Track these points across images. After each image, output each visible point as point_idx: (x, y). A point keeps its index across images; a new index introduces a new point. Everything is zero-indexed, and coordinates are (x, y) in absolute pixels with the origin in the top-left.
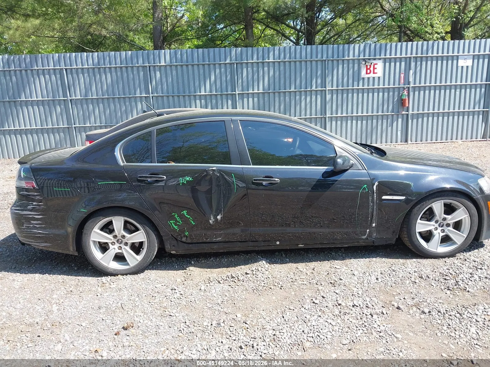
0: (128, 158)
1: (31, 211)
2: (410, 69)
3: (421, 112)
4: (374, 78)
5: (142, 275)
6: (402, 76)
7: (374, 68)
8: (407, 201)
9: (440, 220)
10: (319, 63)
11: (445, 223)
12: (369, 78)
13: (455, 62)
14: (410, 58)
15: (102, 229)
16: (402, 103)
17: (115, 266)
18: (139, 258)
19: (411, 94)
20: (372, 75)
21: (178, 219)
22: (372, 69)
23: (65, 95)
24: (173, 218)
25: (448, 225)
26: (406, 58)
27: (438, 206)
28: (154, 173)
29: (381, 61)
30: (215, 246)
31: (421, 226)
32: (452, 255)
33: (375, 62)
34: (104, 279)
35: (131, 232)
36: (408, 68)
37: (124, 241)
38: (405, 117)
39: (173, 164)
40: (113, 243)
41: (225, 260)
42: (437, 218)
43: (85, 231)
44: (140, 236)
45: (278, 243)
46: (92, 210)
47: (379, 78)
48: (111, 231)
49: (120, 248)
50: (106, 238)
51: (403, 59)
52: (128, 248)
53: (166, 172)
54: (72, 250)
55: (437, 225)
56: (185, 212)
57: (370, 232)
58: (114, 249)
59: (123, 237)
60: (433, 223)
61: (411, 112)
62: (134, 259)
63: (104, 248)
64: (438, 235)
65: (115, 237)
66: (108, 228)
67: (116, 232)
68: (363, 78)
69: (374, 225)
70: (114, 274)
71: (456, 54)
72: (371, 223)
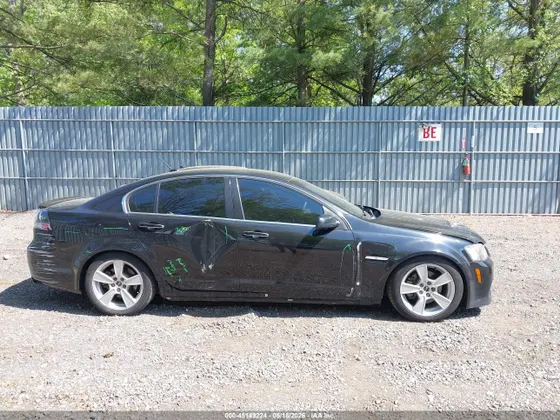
0: (133, 208)
1: (44, 250)
2: (472, 135)
3: (485, 180)
4: (432, 142)
5: (136, 318)
6: (464, 141)
7: (433, 132)
8: (390, 263)
9: (425, 284)
10: (372, 125)
11: (430, 287)
12: (426, 143)
13: (523, 129)
14: (472, 123)
15: (104, 271)
16: (463, 170)
17: (113, 306)
18: (135, 301)
19: (474, 161)
20: (430, 139)
21: (172, 266)
22: (430, 132)
23: (109, 147)
24: (168, 264)
25: (433, 289)
26: (468, 123)
27: (422, 270)
28: (154, 222)
29: (440, 125)
30: (207, 295)
31: (405, 288)
32: (437, 319)
33: (433, 126)
34: (102, 318)
35: (130, 275)
36: (470, 134)
37: (123, 283)
38: (467, 185)
39: (172, 214)
40: (113, 285)
41: (218, 310)
42: (422, 281)
43: (88, 272)
44: (137, 280)
45: (266, 295)
46: (96, 252)
47: (438, 142)
48: (112, 274)
49: (119, 290)
50: (107, 279)
51: (465, 125)
52: (126, 291)
53: (166, 221)
54: (76, 289)
55: (422, 289)
56: (179, 260)
57: (354, 291)
58: (113, 291)
59: (123, 279)
60: (418, 286)
61: (473, 180)
62: (131, 302)
63: (105, 288)
64: (423, 298)
65: (115, 279)
66: (109, 270)
67: (116, 275)
68: (421, 142)
69: (358, 284)
70: (110, 314)
71: (524, 120)
72: (356, 281)
